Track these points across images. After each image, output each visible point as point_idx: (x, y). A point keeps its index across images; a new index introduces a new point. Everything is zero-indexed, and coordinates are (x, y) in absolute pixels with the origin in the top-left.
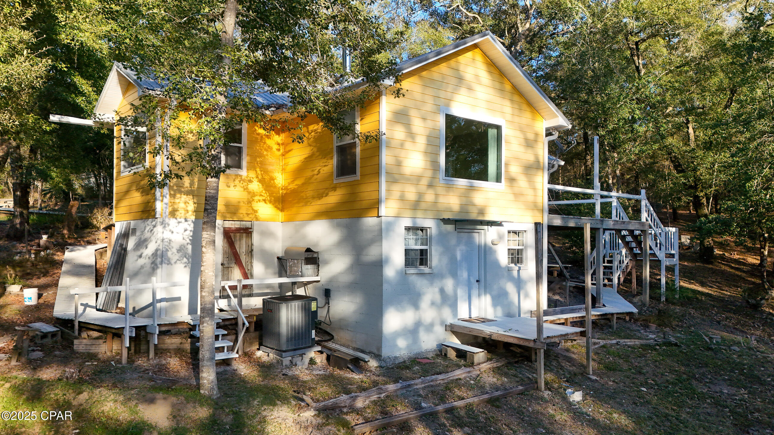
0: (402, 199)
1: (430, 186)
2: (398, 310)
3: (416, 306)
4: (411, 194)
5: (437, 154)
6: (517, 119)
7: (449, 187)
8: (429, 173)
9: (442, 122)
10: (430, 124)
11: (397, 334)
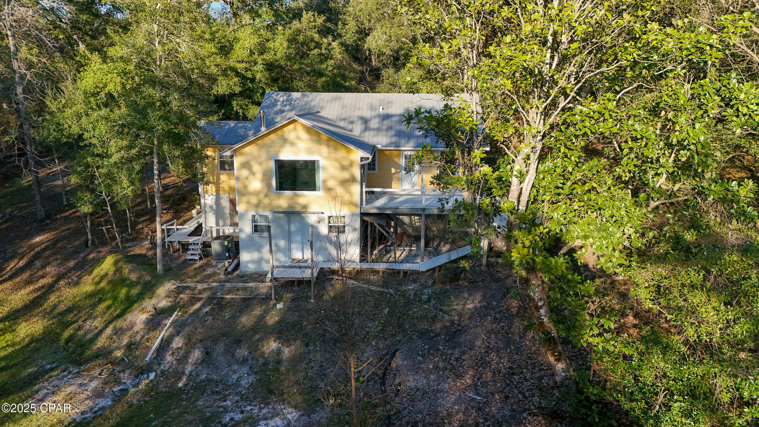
0: (248, 202)
1: (266, 196)
2: (248, 252)
3: (259, 251)
4: (254, 200)
5: (270, 180)
6: (333, 155)
7: (279, 196)
8: (266, 190)
9: (272, 165)
10: (264, 166)
11: (248, 262)
